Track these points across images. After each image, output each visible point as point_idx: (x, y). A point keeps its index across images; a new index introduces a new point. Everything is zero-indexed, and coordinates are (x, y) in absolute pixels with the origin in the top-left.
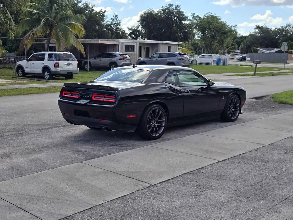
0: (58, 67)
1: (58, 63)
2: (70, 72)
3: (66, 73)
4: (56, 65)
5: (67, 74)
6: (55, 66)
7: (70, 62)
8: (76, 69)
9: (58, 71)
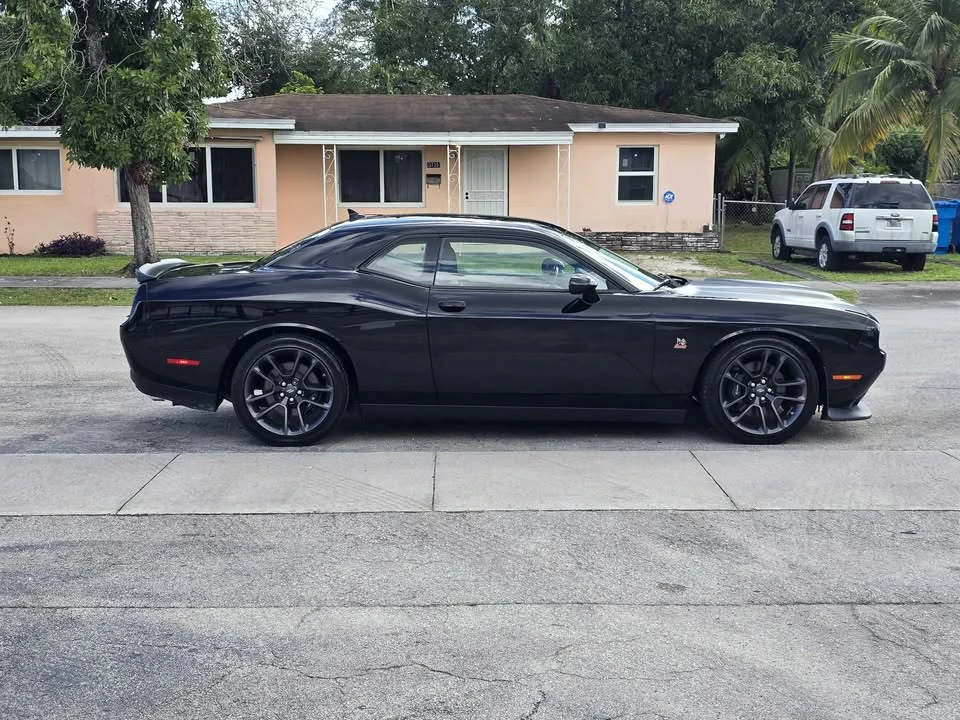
0: (850, 227)
1: (853, 214)
2: (896, 248)
3: (880, 250)
4: (845, 222)
5: (883, 252)
6: (844, 227)
7: (902, 213)
8: (926, 237)
9: (850, 244)
